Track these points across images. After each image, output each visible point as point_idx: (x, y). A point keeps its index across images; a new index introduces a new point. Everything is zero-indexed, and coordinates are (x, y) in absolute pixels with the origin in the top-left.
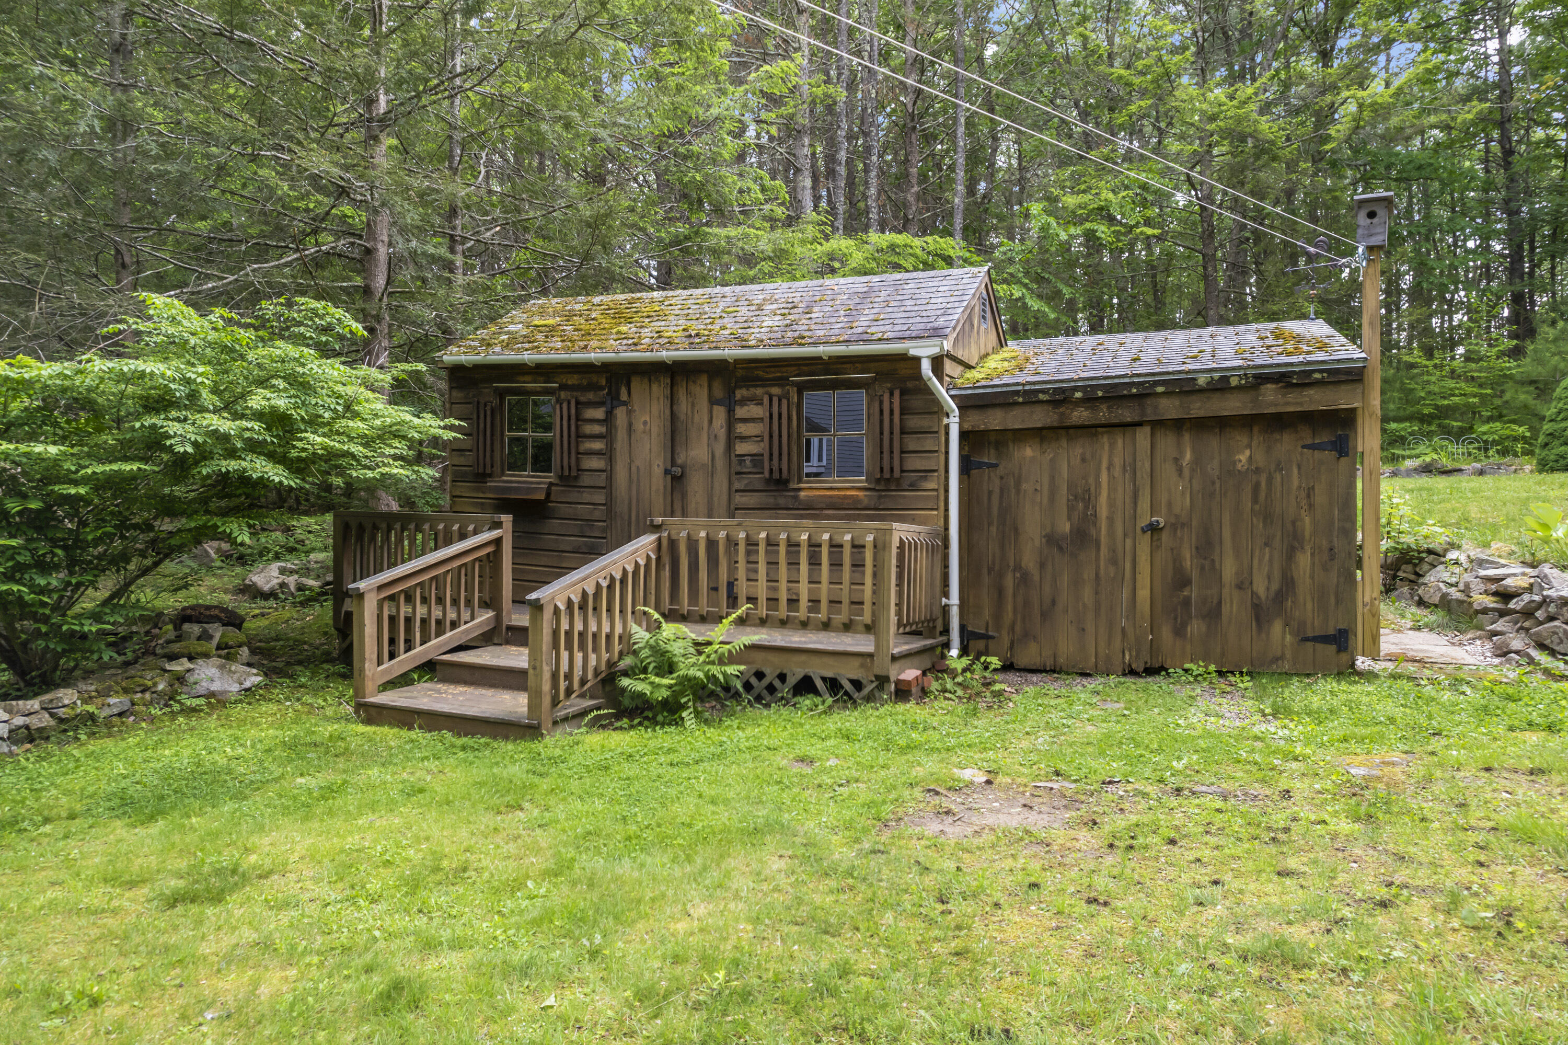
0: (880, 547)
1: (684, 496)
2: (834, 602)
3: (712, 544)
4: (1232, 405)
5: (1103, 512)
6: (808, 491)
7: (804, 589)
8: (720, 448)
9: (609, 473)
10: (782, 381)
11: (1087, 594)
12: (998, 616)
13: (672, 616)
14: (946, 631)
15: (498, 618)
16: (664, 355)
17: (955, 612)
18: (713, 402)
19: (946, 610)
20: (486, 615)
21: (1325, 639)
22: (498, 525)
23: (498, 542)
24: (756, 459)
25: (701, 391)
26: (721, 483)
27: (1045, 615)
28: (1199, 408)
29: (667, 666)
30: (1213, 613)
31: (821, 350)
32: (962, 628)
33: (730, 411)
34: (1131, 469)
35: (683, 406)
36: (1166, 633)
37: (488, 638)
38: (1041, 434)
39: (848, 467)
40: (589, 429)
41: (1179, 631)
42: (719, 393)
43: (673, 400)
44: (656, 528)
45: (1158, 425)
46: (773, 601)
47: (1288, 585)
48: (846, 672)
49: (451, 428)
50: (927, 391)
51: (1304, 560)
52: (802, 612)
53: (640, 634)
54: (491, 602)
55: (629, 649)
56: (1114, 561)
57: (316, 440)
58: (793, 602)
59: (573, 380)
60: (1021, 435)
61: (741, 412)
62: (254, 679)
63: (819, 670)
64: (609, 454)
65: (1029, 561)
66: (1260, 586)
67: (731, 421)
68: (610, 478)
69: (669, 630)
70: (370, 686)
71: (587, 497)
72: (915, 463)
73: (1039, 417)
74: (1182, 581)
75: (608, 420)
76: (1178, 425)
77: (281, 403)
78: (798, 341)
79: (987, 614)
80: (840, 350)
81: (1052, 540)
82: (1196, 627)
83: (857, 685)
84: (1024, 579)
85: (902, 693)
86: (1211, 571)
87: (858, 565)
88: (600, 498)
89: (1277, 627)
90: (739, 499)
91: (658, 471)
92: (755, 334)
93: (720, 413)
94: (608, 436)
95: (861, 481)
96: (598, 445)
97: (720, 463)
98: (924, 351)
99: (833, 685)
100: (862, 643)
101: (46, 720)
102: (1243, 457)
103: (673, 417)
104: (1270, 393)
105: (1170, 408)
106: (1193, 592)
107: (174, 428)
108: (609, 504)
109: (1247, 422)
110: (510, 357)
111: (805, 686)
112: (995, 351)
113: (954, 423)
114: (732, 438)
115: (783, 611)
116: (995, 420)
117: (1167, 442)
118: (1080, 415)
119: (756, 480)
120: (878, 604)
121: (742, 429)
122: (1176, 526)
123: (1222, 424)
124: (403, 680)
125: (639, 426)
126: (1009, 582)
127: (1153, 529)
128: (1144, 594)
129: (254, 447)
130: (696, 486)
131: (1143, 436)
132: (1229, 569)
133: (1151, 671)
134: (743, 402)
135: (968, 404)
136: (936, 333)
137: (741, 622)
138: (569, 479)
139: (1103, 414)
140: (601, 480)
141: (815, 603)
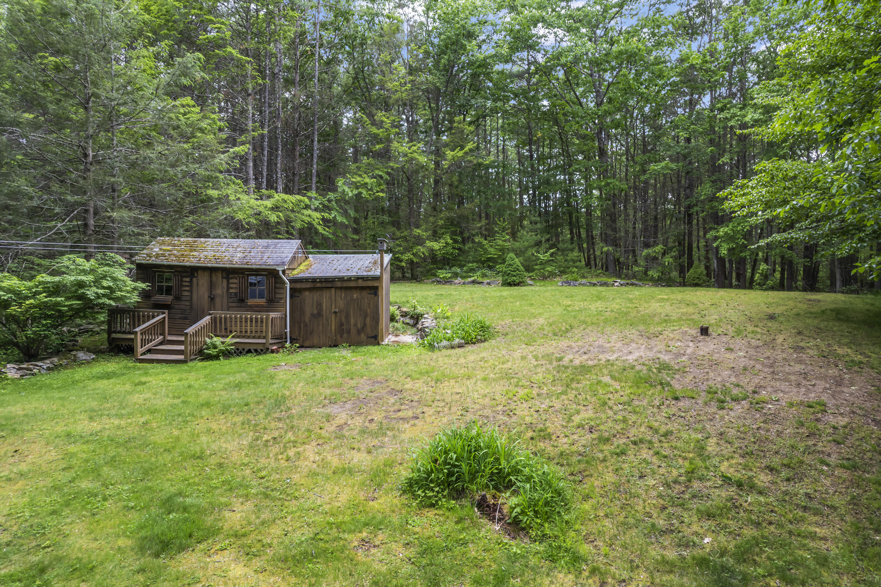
0: (267, 318)
1: (214, 303)
2: (256, 332)
3: (226, 318)
4: (352, 284)
5: (324, 308)
6: (251, 302)
7: (249, 328)
8: (225, 291)
9: (191, 296)
10: (243, 273)
11: (321, 327)
12: (299, 334)
13: (216, 336)
14: (286, 338)
15: (164, 338)
16: (209, 265)
17: (288, 333)
18: (223, 278)
19: (286, 333)
20: (161, 337)
21: (372, 337)
22: (163, 313)
23: (164, 318)
24: (236, 294)
25: (219, 275)
26: (225, 300)
27: (311, 333)
28: (345, 284)
29: (215, 347)
30: (349, 332)
31: (254, 267)
32: (291, 337)
33: (228, 281)
34: (330, 298)
35: (214, 278)
36: (339, 337)
37: (161, 344)
38: (310, 289)
39: (261, 296)
40: (184, 284)
41: (341, 337)
42: (225, 275)
43: (211, 277)
44: (210, 314)
45: (336, 288)
46: (241, 332)
47: (365, 325)
48: (259, 348)
49: (148, 286)
50: (281, 278)
51: (368, 319)
52: (248, 334)
53: (208, 341)
54: (163, 334)
55: (205, 343)
56: (327, 320)
57: (119, 294)
58: (246, 332)
59: (179, 269)
60: (305, 289)
61: (231, 281)
62: (94, 356)
63: (252, 348)
64: (191, 291)
65: (307, 320)
66: (359, 326)
67: (228, 283)
68: (191, 298)
69: (215, 339)
70: (139, 354)
71: (184, 303)
72: (278, 296)
73: (309, 285)
74: (342, 325)
75: (191, 281)
76: (341, 288)
77: (111, 284)
78: (247, 263)
79: (297, 334)
80: (258, 267)
81: (312, 315)
82: (345, 335)
83: (262, 350)
84: (306, 325)
85: (273, 352)
86: (348, 322)
87: (262, 322)
88: (188, 303)
89: (363, 335)
90: (230, 304)
91: (206, 296)
92: (236, 259)
93: (225, 281)
94: (191, 286)
95: (264, 300)
96: (187, 288)
97: (225, 294)
98: (280, 269)
99: (256, 351)
100: (264, 341)
101: (51, 366)
102: (355, 296)
103: (211, 281)
104: (360, 281)
105: (339, 284)
106: (345, 327)
107: (88, 292)
108: (191, 305)
109: (356, 288)
110: (158, 262)
111: (249, 351)
112: (304, 261)
113: (288, 286)
114: (228, 288)
115: (244, 334)
116: (298, 286)
117: (339, 292)
118: (319, 285)
119: (235, 299)
120: (267, 332)
121: (231, 285)
122: (341, 311)
123: (351, 288)
124: (144, 354)
125: (200, 283)
126: (302, 326)
127: (335, 312)
128: (333, 328)
129: (104, 295)
130: (218, 301)
131: (333, 290)
132: (352, 322)
133: (335, 346)
134: (232, 278)
135: (292, 281)
136: (283, 264)
137: (233, 337)
138: (178, 298)
139: (324, 285)
140: (188, 298)
141: (252, 332)
